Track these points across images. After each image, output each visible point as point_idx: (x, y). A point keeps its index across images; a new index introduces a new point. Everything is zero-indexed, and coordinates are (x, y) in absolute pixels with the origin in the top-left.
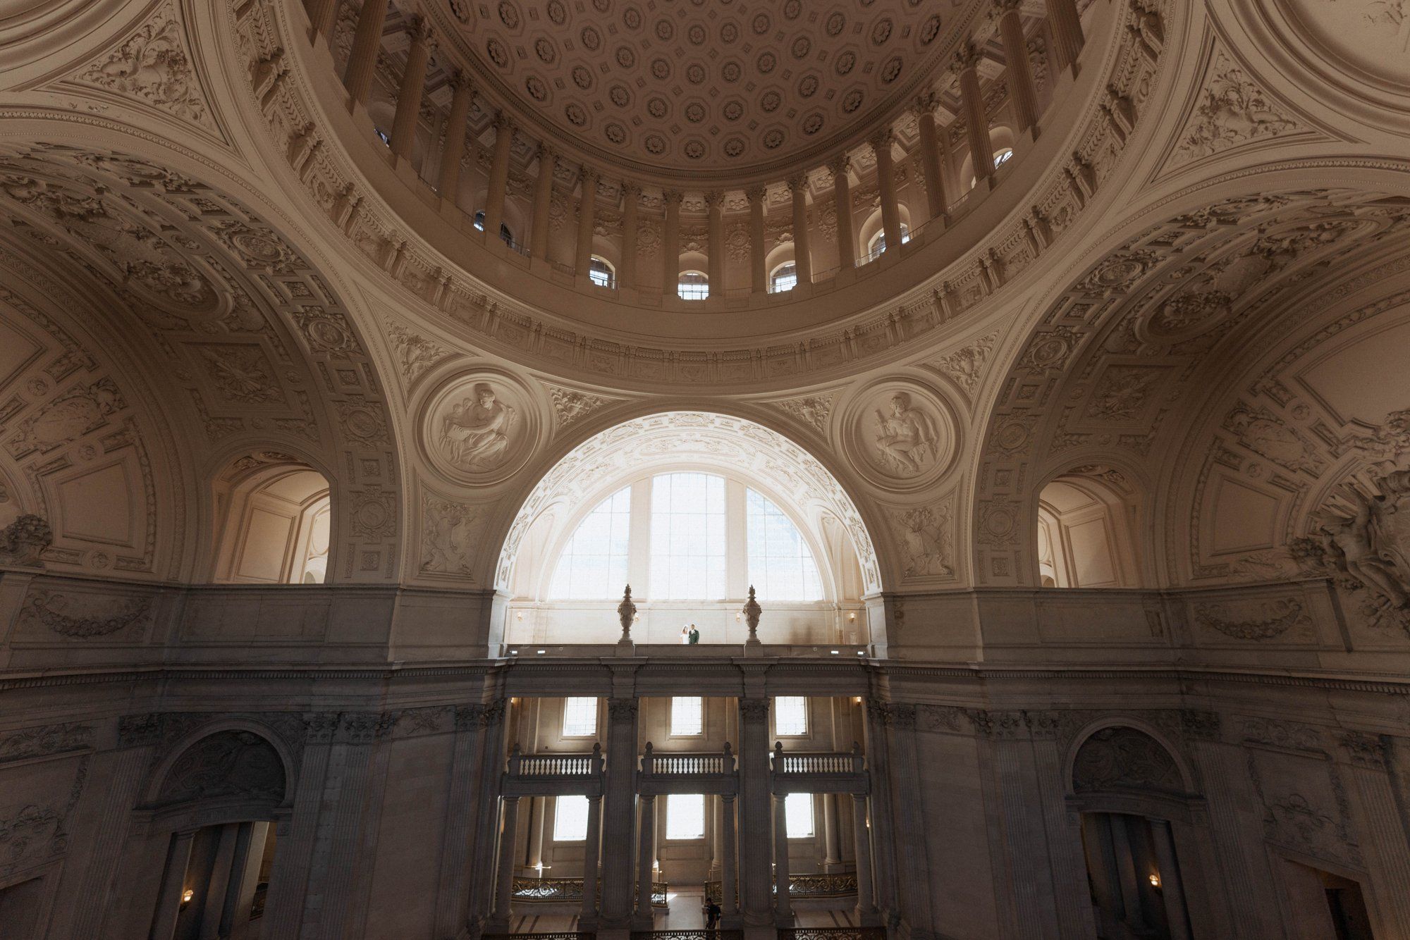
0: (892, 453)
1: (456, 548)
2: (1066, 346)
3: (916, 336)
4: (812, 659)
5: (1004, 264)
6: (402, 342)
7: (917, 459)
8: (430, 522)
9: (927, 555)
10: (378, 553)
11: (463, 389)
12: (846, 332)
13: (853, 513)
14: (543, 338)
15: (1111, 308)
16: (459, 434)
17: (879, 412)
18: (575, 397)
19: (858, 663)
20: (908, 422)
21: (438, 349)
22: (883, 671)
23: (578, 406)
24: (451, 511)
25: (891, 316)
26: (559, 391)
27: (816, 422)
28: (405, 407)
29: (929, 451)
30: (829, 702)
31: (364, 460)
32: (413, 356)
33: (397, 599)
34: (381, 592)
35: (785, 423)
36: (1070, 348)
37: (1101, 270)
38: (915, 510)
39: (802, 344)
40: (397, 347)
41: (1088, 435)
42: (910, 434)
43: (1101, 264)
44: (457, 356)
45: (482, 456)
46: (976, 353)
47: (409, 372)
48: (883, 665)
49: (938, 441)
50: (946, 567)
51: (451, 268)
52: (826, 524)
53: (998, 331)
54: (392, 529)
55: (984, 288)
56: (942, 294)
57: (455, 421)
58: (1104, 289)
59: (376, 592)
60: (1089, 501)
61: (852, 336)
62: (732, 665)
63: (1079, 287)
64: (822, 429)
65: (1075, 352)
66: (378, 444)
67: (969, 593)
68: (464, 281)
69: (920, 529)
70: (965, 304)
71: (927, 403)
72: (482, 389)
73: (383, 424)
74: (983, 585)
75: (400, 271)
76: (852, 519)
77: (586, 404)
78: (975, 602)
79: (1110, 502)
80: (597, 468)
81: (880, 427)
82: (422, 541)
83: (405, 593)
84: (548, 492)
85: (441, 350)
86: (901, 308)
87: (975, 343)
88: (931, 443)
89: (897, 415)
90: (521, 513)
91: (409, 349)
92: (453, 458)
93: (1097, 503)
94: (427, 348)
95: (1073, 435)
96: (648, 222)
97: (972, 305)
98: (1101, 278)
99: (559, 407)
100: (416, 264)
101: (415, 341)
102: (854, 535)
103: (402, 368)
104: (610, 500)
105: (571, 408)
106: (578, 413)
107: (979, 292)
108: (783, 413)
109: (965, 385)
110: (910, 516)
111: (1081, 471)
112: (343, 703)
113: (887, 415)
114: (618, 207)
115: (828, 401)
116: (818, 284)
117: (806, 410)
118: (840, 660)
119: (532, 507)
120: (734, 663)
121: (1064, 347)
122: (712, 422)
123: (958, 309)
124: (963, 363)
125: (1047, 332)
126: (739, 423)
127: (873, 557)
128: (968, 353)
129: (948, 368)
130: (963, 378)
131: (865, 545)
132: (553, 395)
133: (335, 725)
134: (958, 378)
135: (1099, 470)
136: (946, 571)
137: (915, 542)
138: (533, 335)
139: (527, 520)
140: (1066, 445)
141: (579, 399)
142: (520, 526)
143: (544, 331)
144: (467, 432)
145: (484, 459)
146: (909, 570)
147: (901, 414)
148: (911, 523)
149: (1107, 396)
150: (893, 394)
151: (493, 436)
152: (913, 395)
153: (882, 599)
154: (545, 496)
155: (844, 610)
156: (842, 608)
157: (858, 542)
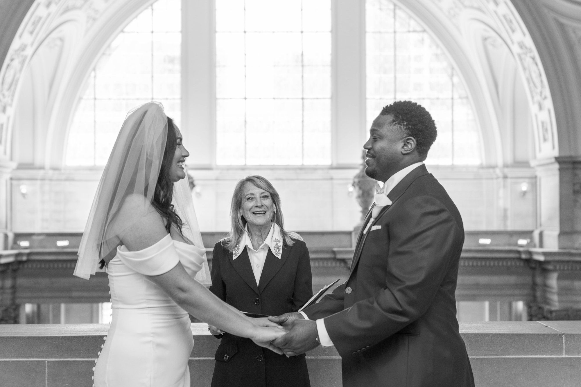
19: (518, 256)
22: (550, 267)
30: (482, 309)
48: (549, 258)
52: (490, 47)
62: (335, 259)
76: (521, 45)
84: (53, 8)
102: (524, 69)
104: (149, 11)
118: (493, 251)
119: (31, 33)
120: (339, 256)
127: (549, 104)
131: (538, 84)
139: (25, 53)
142: (16, 63)
153: (557, 166)
154: (49, 15)
155: (512, 178)
156: (509, 175)
157: (529, 80)
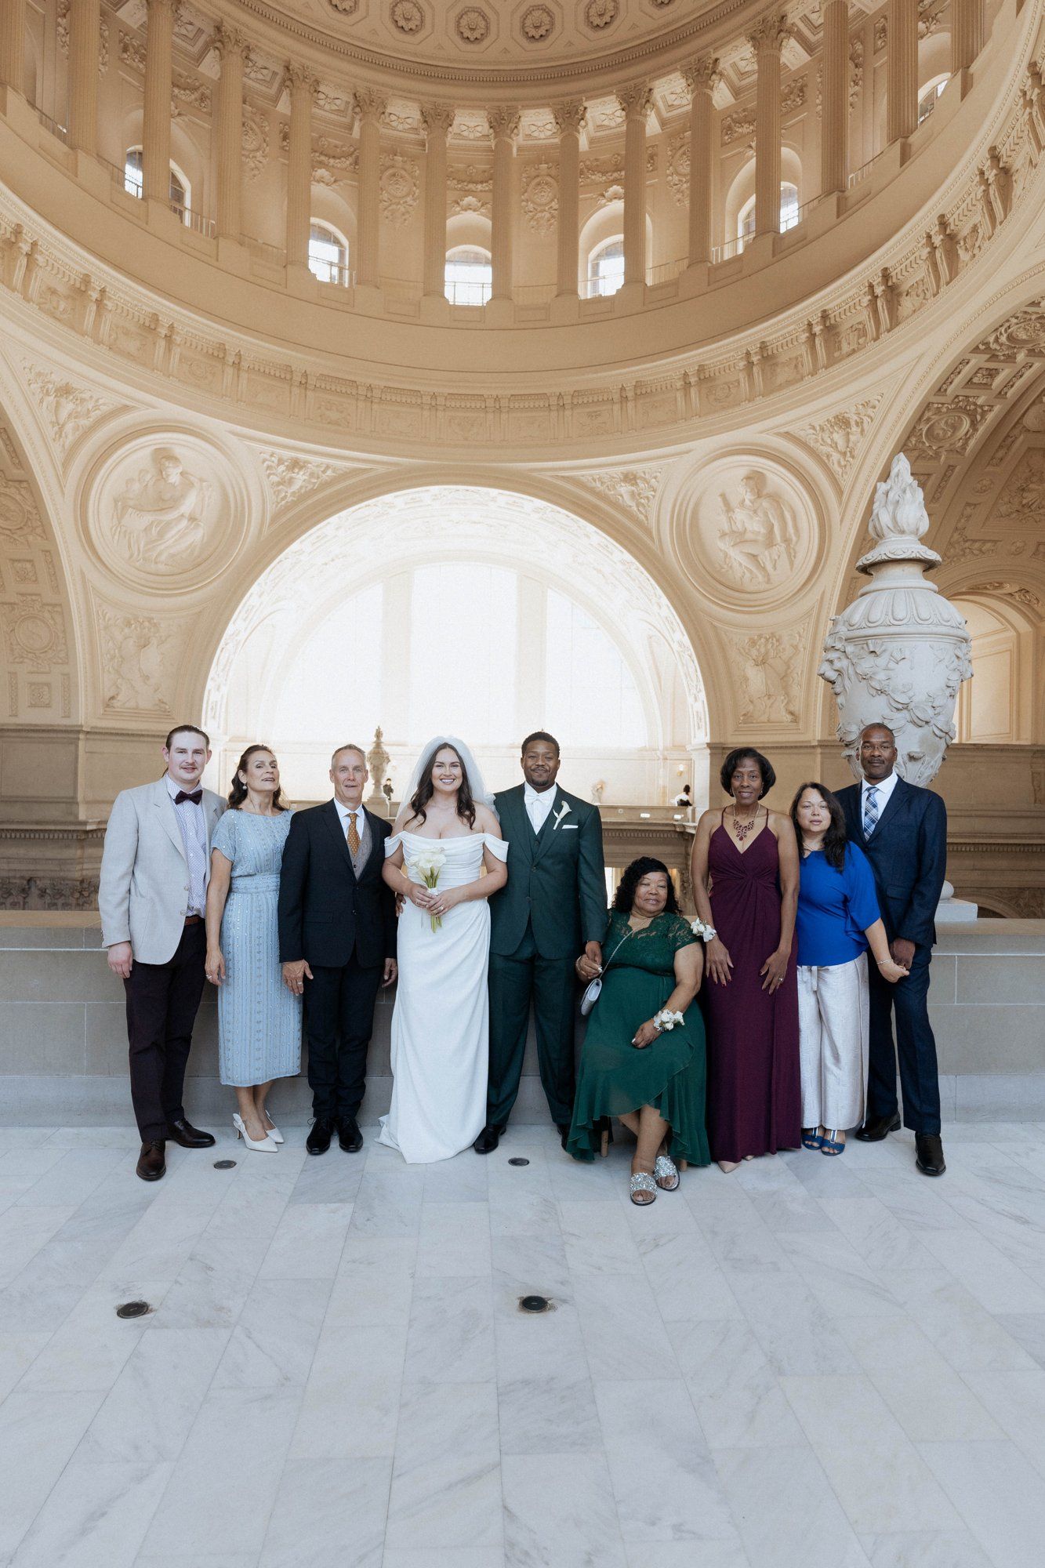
0: (737, 559)
1: (147, 677)
2: (969, 422)
3: (781, 387)
4: (614, 823)
5: (900, 295)
6: (48, 394)
7: (769, 567)
8: (111, 644)
9: (769, 696)
10: (48, 685)
11: (137, 455)
12: (686, 375)
13: (680, 637)
14: (244, 375)
15: (1028, 374)
16: (137, 522)
17: (723, 496)
18: (295, 464)
19: (673, 829)
20: (760, 513)
21: (97, 401)
23: (300, 478)
24: (136, 628)
25: (748, 354)
26: (272, 456)
27: (638, 506)
28: (61, 488)
29: (784, 556)
31: (14, 561)
32: (64, 414)
33: (81, 744)
34: (59, 735)
35: (596, 507)
36: (974, 425)
37: (1009, 327)
38: (760, 636)
39: (623, 389)
40: (41, 401)
41: (995, 542)
42: (763, 531)
43: (1008, 321)
44: (126, 409)
45: (172, 551)
46: (853, 423)
47: (60, 436)
49: (797, 543)
50: (792, 713)
51: (104, 274)
52: (653, 645)
53: (882, 395)
54: (62, 655)
55: (871, 327)
56: (817, 329)
57: (131, 503)
58: (1015, 350)
59: (55, 735)
60: (999, 626)
61: (693, 380)
63: (981, 347)
64: (646, 517)
65: (981, 429)
66: (31, 538)
67: (813, 747)
68: (126, 293)
69: (763, 662)
70: (845, 348)
71: (789, 488)
72: (163, 457)
73: (35, 512)
74: (830, 738)
75: (35, 287)
76: (680, 644)
77: (312, 475)
78: (819, 758)
79: (1021, 631)
80: (333, 560)
81: (723, 518)
82: (103, 669)
83: (88, 736)
84: (265, 599)
85: (101, 402)
86: (763, 342)
87: (853, 409)
88: (788, 546)
89: (747, 502)
90: (231, 628)
91: (57, 402)
92: (131, 556)
93: (1005, 630)
94: (83, 400)
95: (975, 541)
96: (399, 158)
97: (854, 351)
98: (1010, 338)
99: (275, 479)
100: (54, 272)
101: (66, 391)
103: (50, 432)
104: (353, 603)
105: (291, 481)
106: (301, 487)
107: (865, 335)
108: (592, 491)
109: (836, 467)
110: (753, 643)
111: (986, 588)
112: (32, 867)
113: (734, 501)
114: (350, 128)
115: (655, 478)
116: (654, 288)
117: (624, 489)
118: (651, 824)
119: (245, 621)
121: (966, 424)
122: (494, 500)
123: (836, 354)
124: (836, 436)
125: (943, 404)
126: (532, 505)
127: (703, 696)
128: (843, 422)
129: (817, 441)
130: (836, 456)
131: (694, 679)
132: (264, 462)
133: (25, 891)
134: (829, 456)
135: (1008, 588)
136: (789, 717)
137: (756, 679)
138: (230, 371)
139: (238, 638)
140: (964, 555)
141: (301, 468)
142: (229, 647)
143: (245, 365)
144: (148, 518)
145: (173, 556)
146: (745, 715)
147: (752, 503)
148: (754, 652)
149: (1023, 490)
150: (743, 472)
151: (184, 523)
152: (769, 475)
153: (709, 751)
154: (261, 603)
155: (671, 760)
156: (668, 758)
157: (687, 675)
